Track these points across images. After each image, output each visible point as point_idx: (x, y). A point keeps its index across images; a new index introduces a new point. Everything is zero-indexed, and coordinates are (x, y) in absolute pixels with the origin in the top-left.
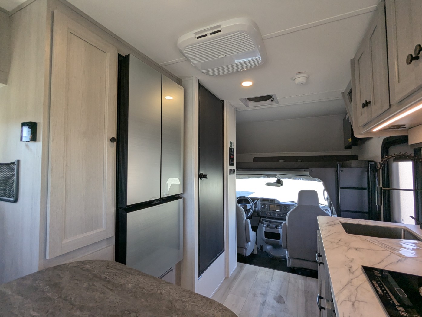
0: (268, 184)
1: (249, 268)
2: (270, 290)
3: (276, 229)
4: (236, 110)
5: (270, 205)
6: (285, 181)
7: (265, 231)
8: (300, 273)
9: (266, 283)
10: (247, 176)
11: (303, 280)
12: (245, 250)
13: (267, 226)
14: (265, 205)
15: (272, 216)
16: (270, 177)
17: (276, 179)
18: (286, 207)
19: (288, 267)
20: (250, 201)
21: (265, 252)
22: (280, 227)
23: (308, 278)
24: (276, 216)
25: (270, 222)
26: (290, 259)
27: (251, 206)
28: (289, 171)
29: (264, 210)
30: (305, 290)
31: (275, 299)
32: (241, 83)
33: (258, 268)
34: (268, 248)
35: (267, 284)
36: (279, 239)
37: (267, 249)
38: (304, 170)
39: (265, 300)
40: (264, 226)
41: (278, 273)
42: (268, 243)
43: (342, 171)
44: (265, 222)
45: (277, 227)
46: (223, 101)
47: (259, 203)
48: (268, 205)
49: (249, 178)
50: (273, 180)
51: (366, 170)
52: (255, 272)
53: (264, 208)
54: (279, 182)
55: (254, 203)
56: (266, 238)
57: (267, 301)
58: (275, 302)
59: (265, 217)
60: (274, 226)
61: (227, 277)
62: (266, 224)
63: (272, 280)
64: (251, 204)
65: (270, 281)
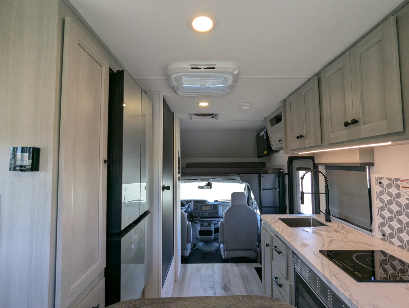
0: (200, 187)
1: (191, 267)
2: (216, 282)
3: (209, 227)
4: (181, 121)
5: (202, 206)
6: (214, 184)
7: (200, 230)
8: (230, 261)
9: (211, 276)
10: (183, 181)
11: (237, 267)
12: (186, 250)
13: (202, 225)
14: (197, 206)
15: (204, 216)
16: (203, 181)
17: (207, 182)
18: (215, 206)
19: (223, 258)
20: (184, 204)
21: (198, 249)
22: (212, 225)
23: (239, 264)
24: (207, 215)
25: (202, 221)
26: (225, 251)
27: (186, 208)
28: (220, 176)
29: (197, 211)
30: (241, 275)
31: (222, 289)
32: (198, 103)
33: (199, 265)
34: (201, 244)
35: (211, 278)
36: (211, 236)
37: (199, 245)
38: (233, 175)
39: (215, 292)
40: (198, 226)
41: (218, 266)
42: (201, 241)
43: (263, 176)
44: (198, 222)
45: (209, 225)
46: (173, 113)
47: (192, 204)
48: (200, 206)
49: (185, 182)
50: (204, 183)
51: (278, 175)
52: (198, 270)
53: (196, 209)
54: (209, 185)
55: (188, 204)
56: (200, 236)
57: (217, 292)
58: (223, 292)
59: (197, 217)
60: (207, 224)
61: (175, 281)
62: (200, 223)
63: (214, 273)
64: (186, 206)
65: (213, 274)
